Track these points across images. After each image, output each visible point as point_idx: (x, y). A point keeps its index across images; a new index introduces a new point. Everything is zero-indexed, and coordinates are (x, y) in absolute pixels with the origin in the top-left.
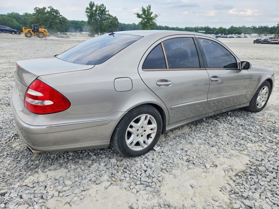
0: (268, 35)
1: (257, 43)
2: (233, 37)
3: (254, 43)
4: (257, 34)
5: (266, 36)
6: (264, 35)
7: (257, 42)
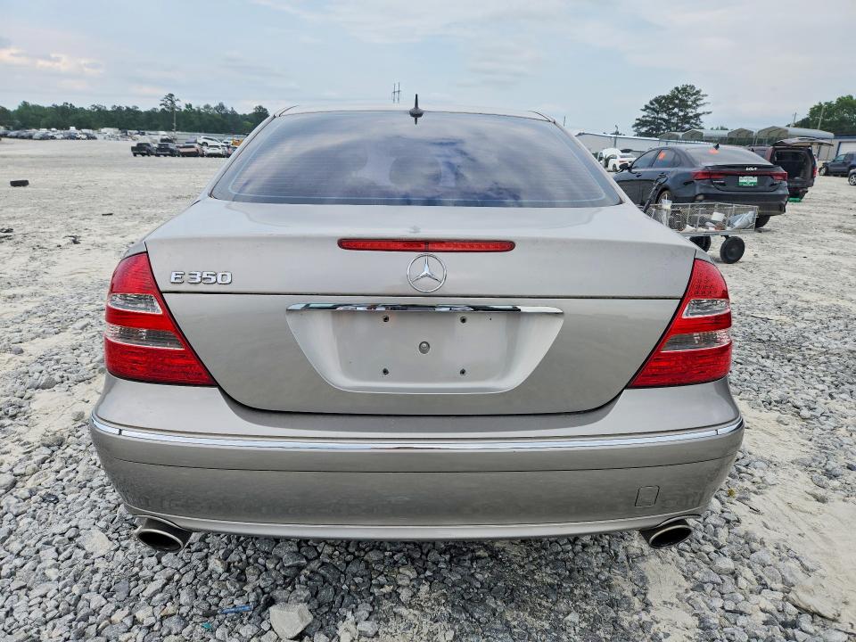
0: (146, 132)
1: (143, 155)
2: (53, 138)
3: (135, 155)
4: (117, 130)
5: (143, 134)
6: (136, 132)
7: (140, 150)
